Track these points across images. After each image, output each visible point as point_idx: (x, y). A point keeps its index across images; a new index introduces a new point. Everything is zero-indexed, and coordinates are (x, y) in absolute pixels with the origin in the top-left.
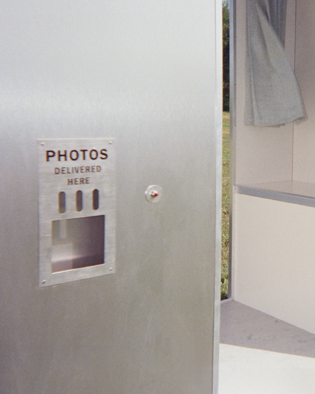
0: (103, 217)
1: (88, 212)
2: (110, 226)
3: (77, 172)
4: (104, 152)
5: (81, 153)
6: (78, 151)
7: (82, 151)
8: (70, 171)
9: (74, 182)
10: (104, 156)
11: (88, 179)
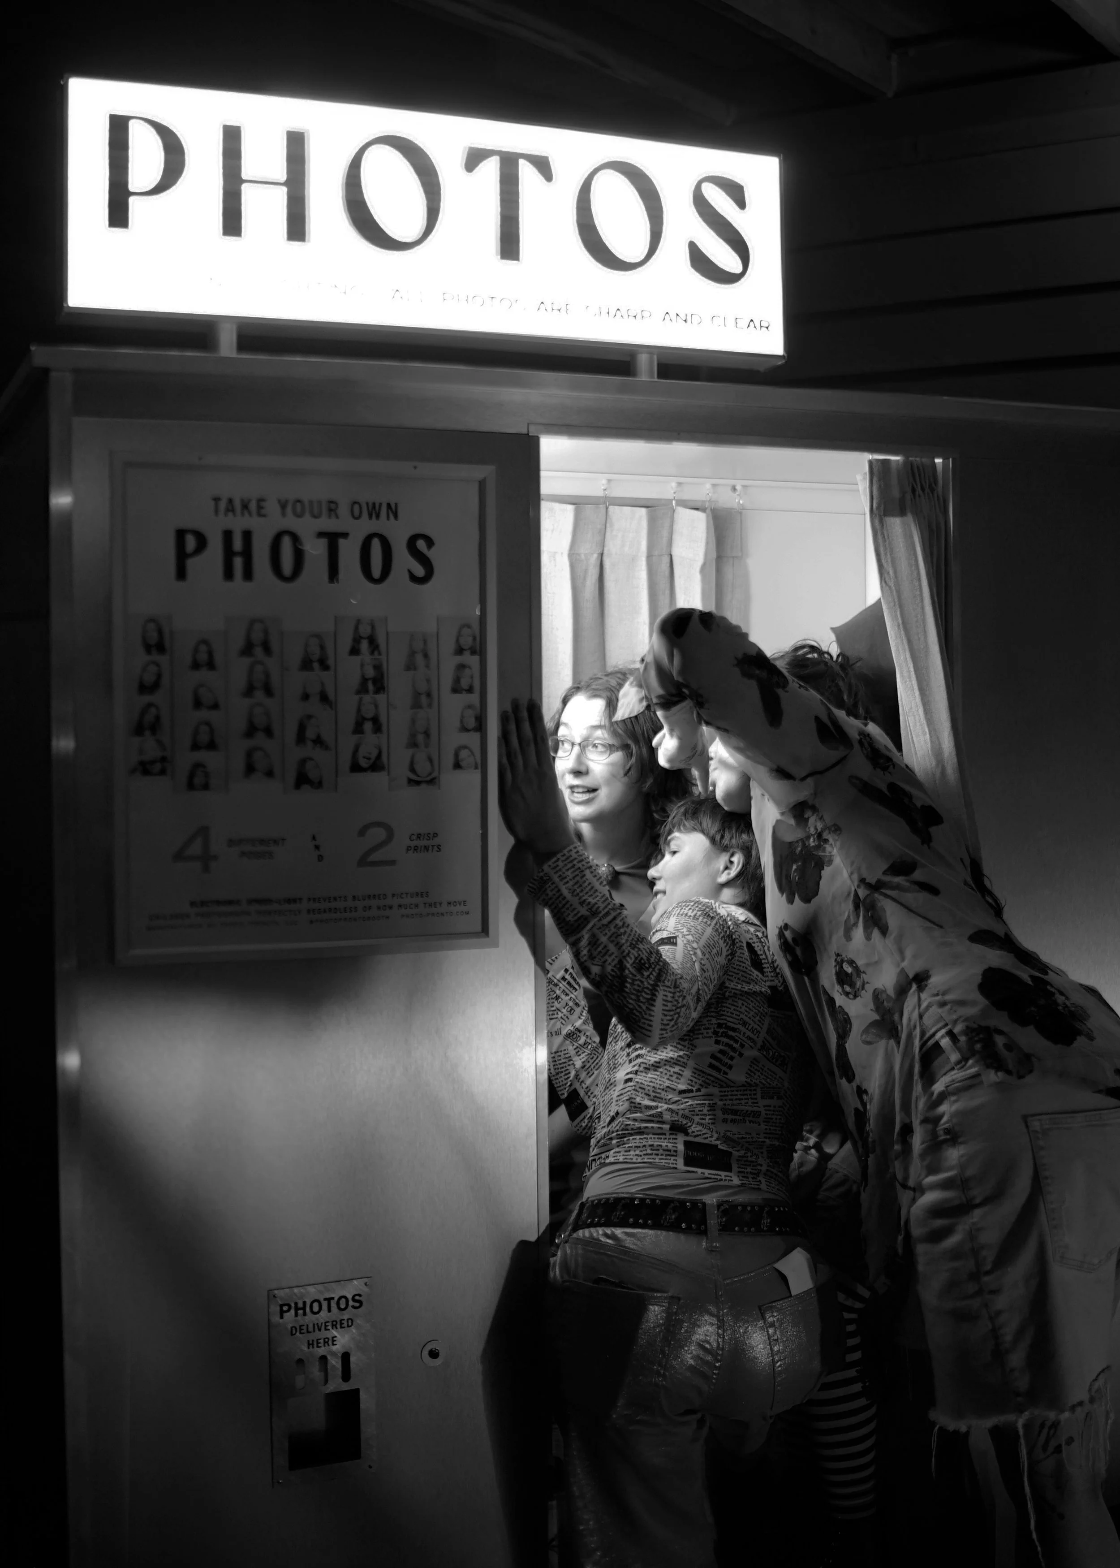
0: (357, 1391)
1: (336, 1384)
2: (366, 1402)
3: (320, 1330)
4: (357, 1298)
5: (325, 1305)
6: (322, 1299)
7: (325, 1299)
8: (311, 1329)
9: (315, 1343)
10: (357, 1305)
11: (335, 1339)
